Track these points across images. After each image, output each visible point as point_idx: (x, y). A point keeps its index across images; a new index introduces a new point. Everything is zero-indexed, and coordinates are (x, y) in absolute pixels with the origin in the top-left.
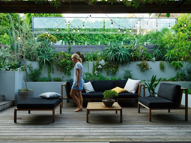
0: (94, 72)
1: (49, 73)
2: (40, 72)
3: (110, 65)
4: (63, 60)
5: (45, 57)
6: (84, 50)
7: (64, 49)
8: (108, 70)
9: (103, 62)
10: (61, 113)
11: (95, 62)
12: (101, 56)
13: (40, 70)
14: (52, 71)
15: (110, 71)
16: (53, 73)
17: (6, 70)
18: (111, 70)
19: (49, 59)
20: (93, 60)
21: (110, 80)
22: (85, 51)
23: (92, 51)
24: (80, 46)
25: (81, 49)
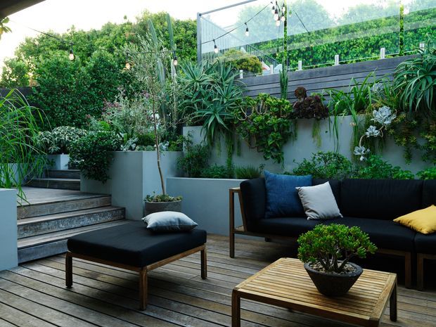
0: (354, 149)
1: (230, 155)
2: (211, 154)
3: (415, 122)
4: (260, 118)
5: (215, 112)
6: (331, 82)
7: (271, 86)
8: (408, 142)
9: (383, 115)
10: (204, 276)
11: (361, 117)
12: (383, 93)
13: (211, 147)
14: (236, 151)
15: (417, 147)
16: (239, 154)
17: (131, 148)
18: (422, 143)
19: (222, 117)
20: (354, 112)
21: (417, 177)
22: (333, 84)
23: (351, 82)
24: (316, 72)
25: (318, 80)
